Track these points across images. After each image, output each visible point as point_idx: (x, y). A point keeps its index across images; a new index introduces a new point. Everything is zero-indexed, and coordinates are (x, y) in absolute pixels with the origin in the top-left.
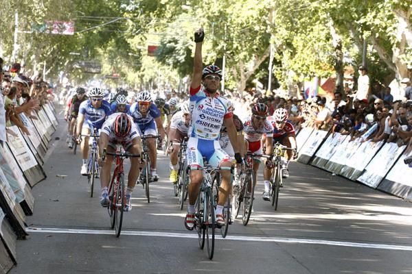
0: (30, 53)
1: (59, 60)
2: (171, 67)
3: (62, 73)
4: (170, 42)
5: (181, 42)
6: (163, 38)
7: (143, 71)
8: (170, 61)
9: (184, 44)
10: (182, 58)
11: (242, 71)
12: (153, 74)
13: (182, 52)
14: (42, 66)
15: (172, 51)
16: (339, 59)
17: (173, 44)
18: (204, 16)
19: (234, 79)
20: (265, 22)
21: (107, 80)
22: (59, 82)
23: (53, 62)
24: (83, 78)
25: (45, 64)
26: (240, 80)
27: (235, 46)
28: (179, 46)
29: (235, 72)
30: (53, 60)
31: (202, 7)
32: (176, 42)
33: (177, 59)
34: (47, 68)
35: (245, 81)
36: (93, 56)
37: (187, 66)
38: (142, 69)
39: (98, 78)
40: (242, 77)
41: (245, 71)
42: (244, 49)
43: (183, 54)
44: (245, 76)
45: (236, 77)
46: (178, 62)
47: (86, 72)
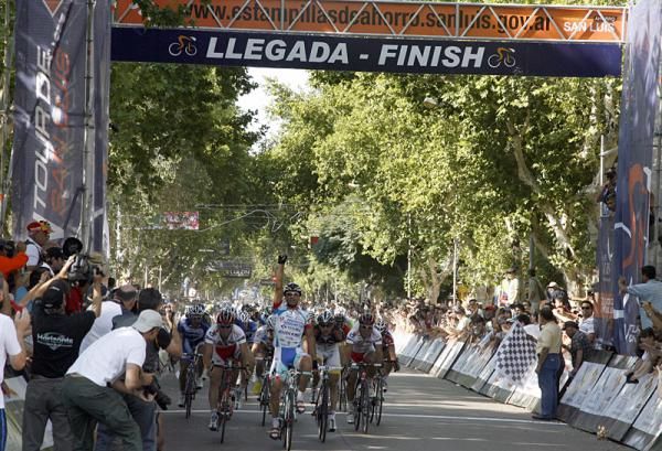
0: (139, 257)
1: (182, 262)
2: (337, 268)
3: (187, 280)
4: (333, 235)
5: (348, 234)
6: (324, 230)
7: (311, 273)
8: (336, 261)
9: (352, 237)
10: (351, 257)
11: (433, 272)
12: (326, 278)
13: (350, 247)
14: (157, 273)
15: (337, 246)
16: (516, 257)
17: (337, 237)
18: (376, 199)
19: (422, 283)
20: (441, 210)
21: (263, 288)
22: (183, 294)
23: (173, 266)
24: (224, 286)
25: (161, 269)
26: (431, 284)
27: (421, 238)
28: (346, 240)
29: (423, 273)
30: (173, 263)
31: (373, 186)
32: (342, 234)
33: (345, 259)
34: (164, 275)
35: (438, 286)
36: (238, 252)
37: (359, 268)
38: (310, 270)
39: (249, 285)
40: (434, 280)
41: (439, 272)
42: (434, 241)
43: (353, 251)
44: (438, 278)
45: (424, 279)
46: (346, 262)
47: (227, 277)
